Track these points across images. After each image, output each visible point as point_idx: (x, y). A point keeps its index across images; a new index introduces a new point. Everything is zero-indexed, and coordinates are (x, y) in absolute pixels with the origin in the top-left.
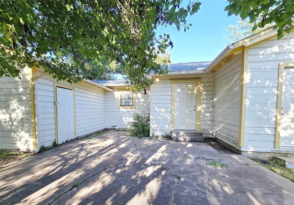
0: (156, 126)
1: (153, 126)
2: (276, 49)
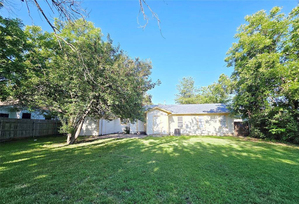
1: (131, 130)
2: (152, 112)
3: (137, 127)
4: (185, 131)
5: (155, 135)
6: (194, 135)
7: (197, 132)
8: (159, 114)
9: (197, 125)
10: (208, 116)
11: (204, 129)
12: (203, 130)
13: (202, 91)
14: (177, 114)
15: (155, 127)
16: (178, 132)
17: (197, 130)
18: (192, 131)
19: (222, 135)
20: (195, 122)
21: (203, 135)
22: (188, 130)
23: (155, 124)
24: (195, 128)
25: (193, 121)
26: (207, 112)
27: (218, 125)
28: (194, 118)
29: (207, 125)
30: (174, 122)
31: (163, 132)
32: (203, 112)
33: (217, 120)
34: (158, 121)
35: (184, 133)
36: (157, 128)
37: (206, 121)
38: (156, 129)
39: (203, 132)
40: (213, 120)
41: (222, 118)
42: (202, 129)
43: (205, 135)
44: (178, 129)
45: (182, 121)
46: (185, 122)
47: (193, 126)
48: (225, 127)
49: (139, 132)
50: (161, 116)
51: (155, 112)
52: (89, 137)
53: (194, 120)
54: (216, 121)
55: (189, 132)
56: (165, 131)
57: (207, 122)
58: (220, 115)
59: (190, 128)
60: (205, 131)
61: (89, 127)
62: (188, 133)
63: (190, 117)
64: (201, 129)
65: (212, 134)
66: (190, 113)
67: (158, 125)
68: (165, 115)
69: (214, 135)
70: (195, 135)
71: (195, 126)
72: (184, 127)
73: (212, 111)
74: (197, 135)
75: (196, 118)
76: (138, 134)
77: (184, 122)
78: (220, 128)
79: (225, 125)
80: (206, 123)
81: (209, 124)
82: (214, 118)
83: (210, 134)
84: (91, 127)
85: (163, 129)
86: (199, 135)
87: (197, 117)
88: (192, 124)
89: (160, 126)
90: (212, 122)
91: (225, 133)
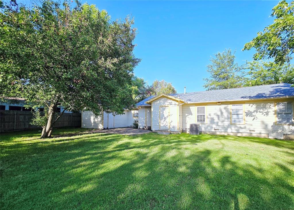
0: (140, 124)
1: (139, 125)
2: (158, 102)
3: (146, 121)
4: (209, 128)
5: (162, 131)
6: (223, 134)
7: (229, 130)
8: (167, 104)
9: (230, 120)
10: (251, 105)
11: (242, 126)
12: (241, 128)
13: (249, 68)
14: (196, 103)
15: (162, 121)
16: (194, 129)
17: (229, 126)
18: (220, 128)
19: (281, 136)
20: (225, 114)
21: (239, 135)
22: (214, 126)
23: (162, 117)
24: (226, 123)
25: (222, 113)
26: (250, 97)
27: (272, 119)
28: (225, 108)
29: (249, 119)
30: (192, 115)
31: (171, 127)
32: (242, 97)
33: (269, 110)
34: (166, 113)
35: (207, 130)
36: (165, 123)
37: (246, 113)
38: (163, 124)
39: (241, 131)
40: (261, 110)
41: (282, 107)
42: (238, 126)
43: (244, 135)
44: (196, 125)
45: (204, 112)
46: (210, 115)
47: (223, 121)
48: (288, 123)
49: (147, 127)
50: (170, 106)
51: (162, 101)
52: (96, 129)
53: (224, 111)
54: (267, 113)
55: (215, 130)
56: (175, 126)
57: (249, 114)
58: (277, 101)
59: (218, 123)
60: (243, 130)
61: (96, 120)
62: (213, 130)
63: (218, 107)
64: (236, 126)
65: (259, 135)
66: (218, 101)
67: (165, 118)
68: (175, 105)
69: (263, 135)
70: (226, 134)
71: (226, 120)
72: (207, 121)
73: (259, 96)
74: (228, 134)
75: (228, 108)
76: (145, 129)
77: (206, 114)
78: (276, 125)
79: (288, 120)
80: (247, 115)
81: (253, 118)
82: (265, 107)
83: (254, 135)
84: (97, 120)
85: (173, 124)
86: (232, 134)
87: (230, 107)
88: (220, 118)
89: (167, 120)
90: (259, 115)
91: (289, 133)
